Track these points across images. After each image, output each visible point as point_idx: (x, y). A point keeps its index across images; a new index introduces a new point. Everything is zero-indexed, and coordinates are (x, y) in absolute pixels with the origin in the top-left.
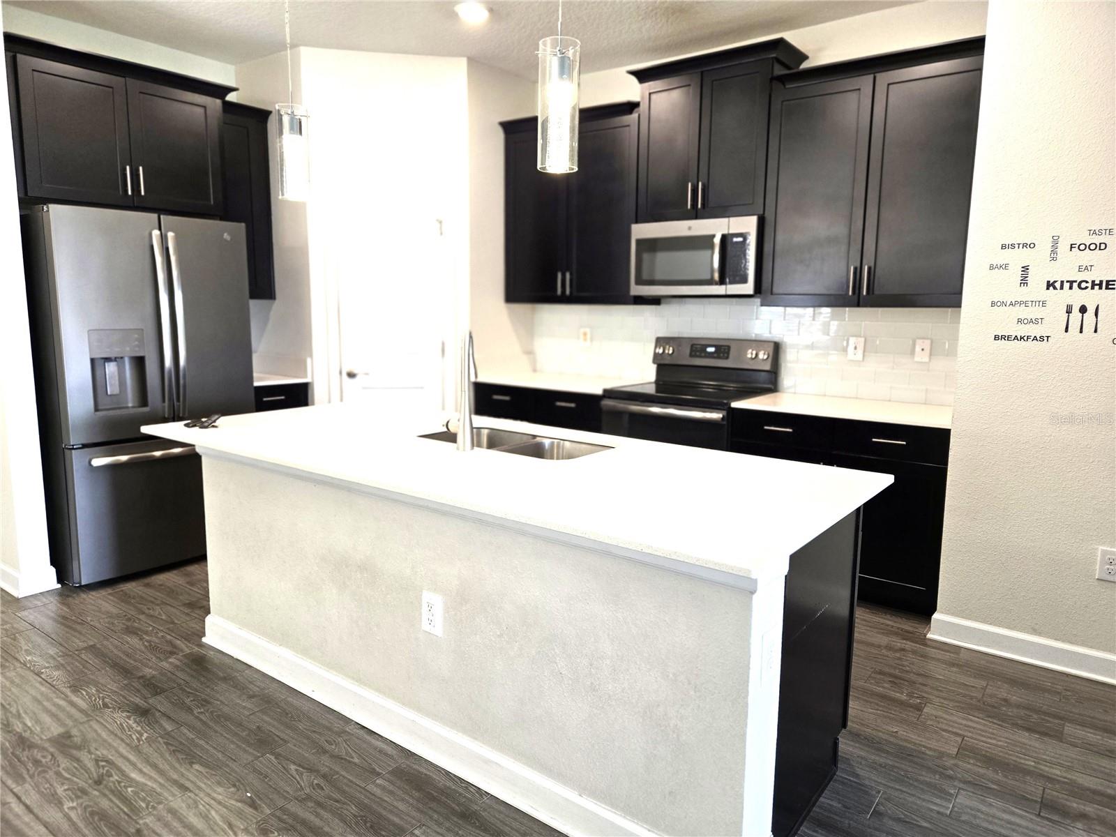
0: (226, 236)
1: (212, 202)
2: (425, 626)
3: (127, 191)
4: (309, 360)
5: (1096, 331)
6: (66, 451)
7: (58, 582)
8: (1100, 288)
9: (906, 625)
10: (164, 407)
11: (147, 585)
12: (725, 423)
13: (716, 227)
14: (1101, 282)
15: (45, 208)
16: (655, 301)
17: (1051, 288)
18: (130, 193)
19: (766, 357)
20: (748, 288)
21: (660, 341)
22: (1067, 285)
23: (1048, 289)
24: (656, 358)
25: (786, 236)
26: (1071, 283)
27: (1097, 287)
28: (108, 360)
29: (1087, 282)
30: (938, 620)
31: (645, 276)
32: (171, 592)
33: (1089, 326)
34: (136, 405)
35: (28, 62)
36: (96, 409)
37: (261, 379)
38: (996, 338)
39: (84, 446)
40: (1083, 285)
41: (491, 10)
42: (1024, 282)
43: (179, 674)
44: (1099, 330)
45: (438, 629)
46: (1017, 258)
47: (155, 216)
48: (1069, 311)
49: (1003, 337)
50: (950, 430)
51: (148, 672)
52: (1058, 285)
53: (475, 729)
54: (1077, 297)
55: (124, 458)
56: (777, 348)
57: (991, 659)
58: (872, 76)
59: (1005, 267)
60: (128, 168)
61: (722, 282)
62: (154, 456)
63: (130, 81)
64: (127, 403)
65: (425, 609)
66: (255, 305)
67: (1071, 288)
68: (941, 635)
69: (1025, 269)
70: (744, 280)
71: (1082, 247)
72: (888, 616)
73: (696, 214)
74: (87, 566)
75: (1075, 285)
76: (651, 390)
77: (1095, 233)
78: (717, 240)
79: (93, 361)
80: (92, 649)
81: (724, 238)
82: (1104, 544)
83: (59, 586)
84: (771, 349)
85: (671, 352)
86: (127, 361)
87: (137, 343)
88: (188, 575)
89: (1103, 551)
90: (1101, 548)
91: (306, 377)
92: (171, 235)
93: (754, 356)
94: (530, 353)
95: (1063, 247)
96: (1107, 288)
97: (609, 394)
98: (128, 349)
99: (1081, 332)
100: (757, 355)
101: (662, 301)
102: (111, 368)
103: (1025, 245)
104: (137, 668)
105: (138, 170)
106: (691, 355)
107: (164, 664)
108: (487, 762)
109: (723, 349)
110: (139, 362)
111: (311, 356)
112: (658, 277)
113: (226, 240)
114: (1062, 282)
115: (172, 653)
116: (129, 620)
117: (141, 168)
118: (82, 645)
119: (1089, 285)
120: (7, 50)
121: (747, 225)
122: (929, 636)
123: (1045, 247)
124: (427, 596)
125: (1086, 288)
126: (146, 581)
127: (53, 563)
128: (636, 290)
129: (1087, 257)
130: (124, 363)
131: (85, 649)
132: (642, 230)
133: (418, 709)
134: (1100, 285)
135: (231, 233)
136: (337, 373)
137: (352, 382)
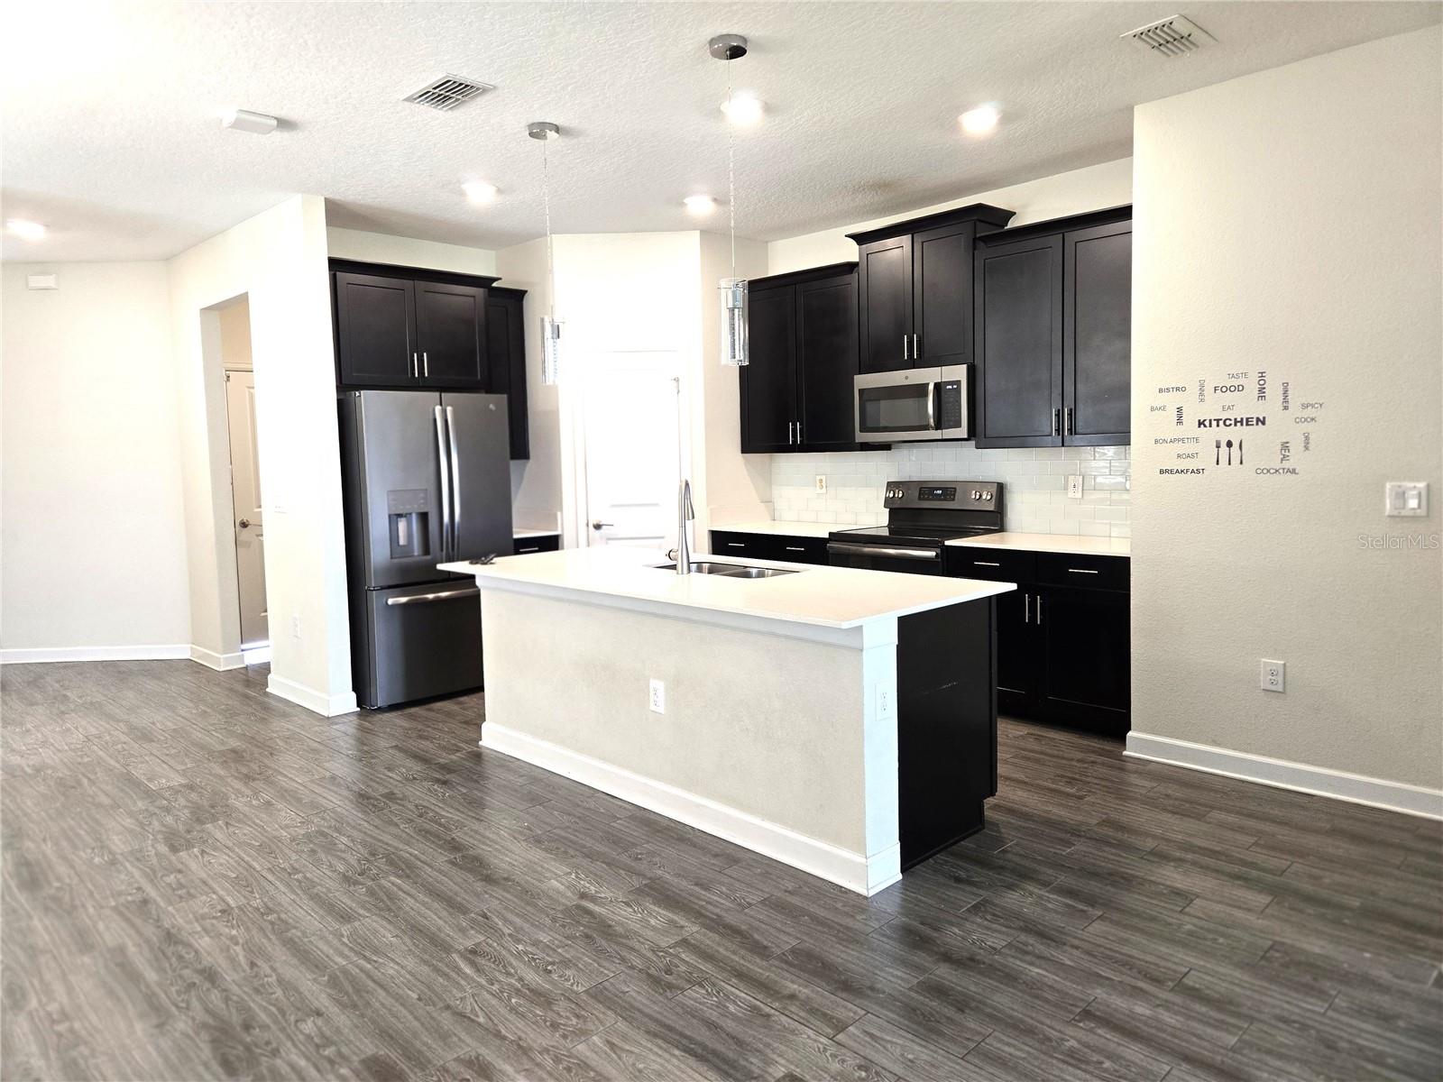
0: (492, 406)
1: (479, 377)
2: (652, 707)
3: (414, 374)
4: (559, 514)
5: (1241, 463)
6: (369, 592)
7: (358, 706)
8: (1242, 425)
9: (1108, 746)
10: (442, 556)
11: (429, 710)
12: (940, 560)
13: (929, 376)
14: (1242, 419)
15: (357, 394)
16: (886, 447)
17: (1202, 426)
18: (416, 375)
19: (989, 497)
20: (962, 432)
21: (891, 486)
22: (1214, 423)
23: (1199, 427)
24: (888, 502)
25: (993, 381)
26: (1218, 421)
27: (1239, 424)
28: (400, 516)
29: (1230, 420)
30: (1131, 737)
31: (869, 424)
32: (449, 714)
33: (1235, 460)
34: (420, 553)
35: (344, 277)
36: (392, 558)
37: (518, 533)
38: (1162, 472)
39: (382, 588)
40: (1228, 422)
41: (715, 200)
42: (1180, 421)
43: (464, 762)
44: (1244, 461)
45: (661, 709)
46: (1173, 400)
47: (437, 394)
48: (1218, 447)
49: (1167, 471)
50: (1129, 558)
51: (442, 761)
52: (1207, 423)
53: (691, 784)
54: (1224, 434)
55: (403, 600)
56: (1001, 488)
57: (1172, 769)
58: (1061, 235)
59: (1163, 408)
60: (415, 355)
61: (938, 426)
62: (427, 598)
63: (417, 283)
64: (413, 552)
65: (652, 693)
66: (514, 464)
67: (1218, 426)
68: (1135, 752)
69: (1180, 410)
70: (958, 425)
71: (1224, 389)
72: (1096, 741)
73: (912, 364)
74: (383, 691)
75: (1221, 423)
76: (886, 532)
77: (1233, 376)
78: (931, 387)
79: (390, 516)
80: (396, 747)
81: (938, 386)
82: (1265, 657)
83: (359, 709)
84: (994, 489)
85: (900, 496)
86: (414, 516)
87: (422, 501)
88: (461, 703)
89: (1265, 662)
90: (1263, 660)
91: (556, 530)
92: (449, 409)
93: (978, 497)
94: (768, 501)
95: (1209, 390)
96: (1247, 425)
97: (834, 536)
98: (416, 506)
99: (1230, 464)
100: (981, 496)
101: (893, 447)
102: (402, 525)
103: (1178, 389)
104: (435, 759)
105: (423, 356)
106: (920, 499)
107: (453, 757)
108: (698, 806)
109: (949, 490)
110: (424, 517)
111: (561, 511)
112: (883, 423)
113: (491, 410)
114: (1210, 420)
115: (458, 751)
116: (420, 731)
117: (425, 354)
118: (387, 745)
119: (1233, 422)
120: (330, 270)
121: (959, 373)
122: (1125, 753)
123: (1193, 389)
124: (655, 683)
125: (1230, 425)
126: (427, 706)
127: (354, 689)
128: (861, 437)
129: (1229, 398)
130: (411, 519)
131: (391, 747)
132: (863, 381)
133: (648, 774)
134: (1241, 421)
135: (495, 404)
136: (585, 525)
137: (598, 533)
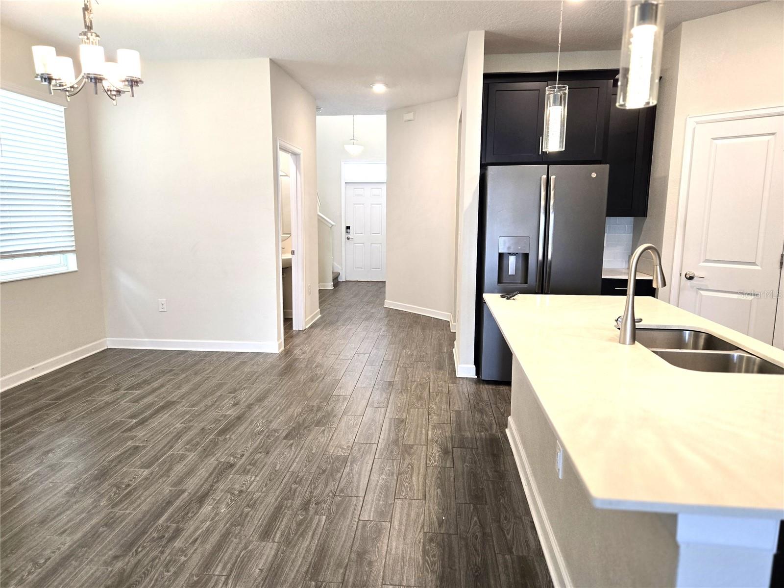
0: (594, 174)
1: (595, 152)
7: (476, 375)
15: (488, 169)
18: (540, 153)
28: (510, 254)
34: (522, 282)
35: (495, 86)
36: (499, 282)
43: (479, 442)
47: (546, 166)
51: (468, 434)
60: (541, 138)
64: (518, 280)
79: (500, 254)
86: (520, 255)
87: (526, 245)
92: (553, 178)
98: (519, 248)
102: (512, 259)
104: (465, 431)
107: (478, 434)
110: (526, 256)
113: (593, 177)
115: (486, 430)
131: (456, 411)
135: (597, 172)
136: (679, 274)
137: (689, 282)
